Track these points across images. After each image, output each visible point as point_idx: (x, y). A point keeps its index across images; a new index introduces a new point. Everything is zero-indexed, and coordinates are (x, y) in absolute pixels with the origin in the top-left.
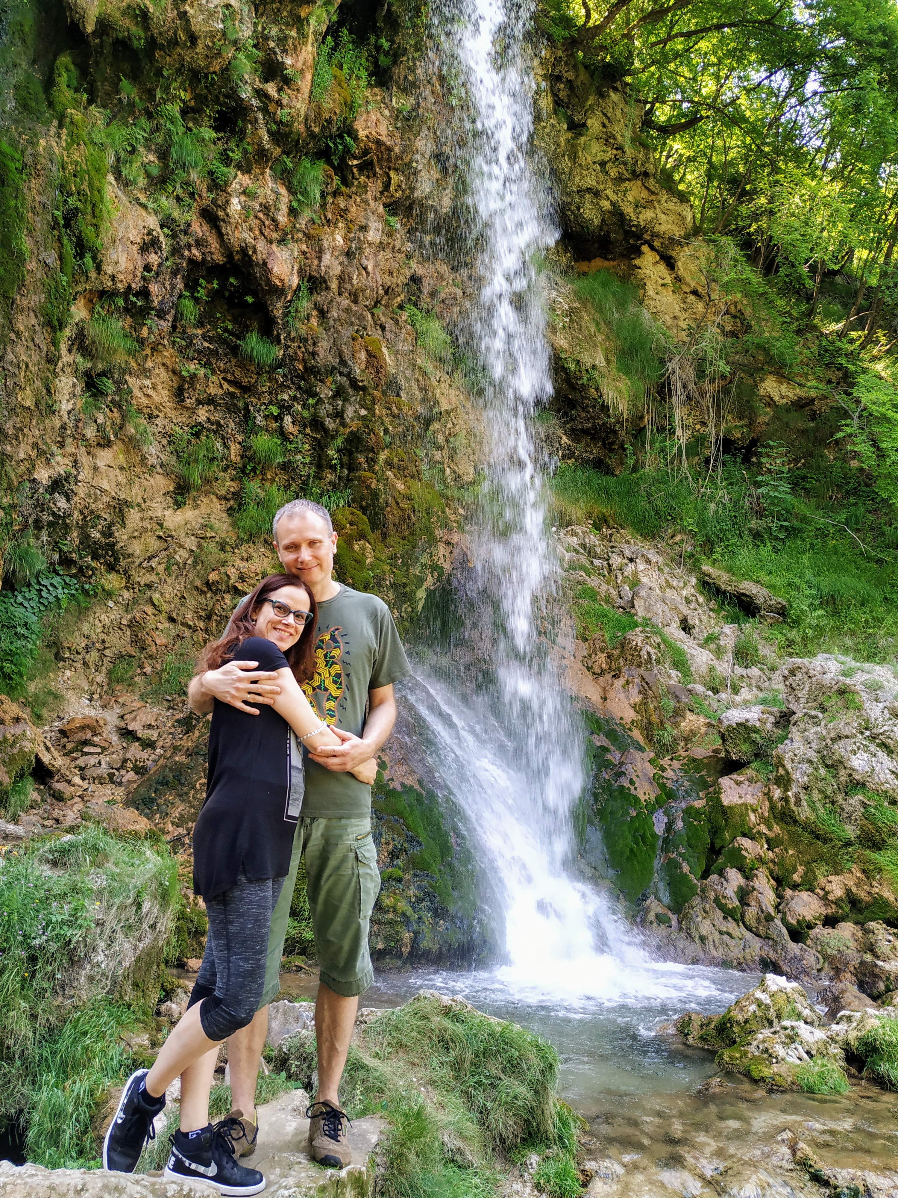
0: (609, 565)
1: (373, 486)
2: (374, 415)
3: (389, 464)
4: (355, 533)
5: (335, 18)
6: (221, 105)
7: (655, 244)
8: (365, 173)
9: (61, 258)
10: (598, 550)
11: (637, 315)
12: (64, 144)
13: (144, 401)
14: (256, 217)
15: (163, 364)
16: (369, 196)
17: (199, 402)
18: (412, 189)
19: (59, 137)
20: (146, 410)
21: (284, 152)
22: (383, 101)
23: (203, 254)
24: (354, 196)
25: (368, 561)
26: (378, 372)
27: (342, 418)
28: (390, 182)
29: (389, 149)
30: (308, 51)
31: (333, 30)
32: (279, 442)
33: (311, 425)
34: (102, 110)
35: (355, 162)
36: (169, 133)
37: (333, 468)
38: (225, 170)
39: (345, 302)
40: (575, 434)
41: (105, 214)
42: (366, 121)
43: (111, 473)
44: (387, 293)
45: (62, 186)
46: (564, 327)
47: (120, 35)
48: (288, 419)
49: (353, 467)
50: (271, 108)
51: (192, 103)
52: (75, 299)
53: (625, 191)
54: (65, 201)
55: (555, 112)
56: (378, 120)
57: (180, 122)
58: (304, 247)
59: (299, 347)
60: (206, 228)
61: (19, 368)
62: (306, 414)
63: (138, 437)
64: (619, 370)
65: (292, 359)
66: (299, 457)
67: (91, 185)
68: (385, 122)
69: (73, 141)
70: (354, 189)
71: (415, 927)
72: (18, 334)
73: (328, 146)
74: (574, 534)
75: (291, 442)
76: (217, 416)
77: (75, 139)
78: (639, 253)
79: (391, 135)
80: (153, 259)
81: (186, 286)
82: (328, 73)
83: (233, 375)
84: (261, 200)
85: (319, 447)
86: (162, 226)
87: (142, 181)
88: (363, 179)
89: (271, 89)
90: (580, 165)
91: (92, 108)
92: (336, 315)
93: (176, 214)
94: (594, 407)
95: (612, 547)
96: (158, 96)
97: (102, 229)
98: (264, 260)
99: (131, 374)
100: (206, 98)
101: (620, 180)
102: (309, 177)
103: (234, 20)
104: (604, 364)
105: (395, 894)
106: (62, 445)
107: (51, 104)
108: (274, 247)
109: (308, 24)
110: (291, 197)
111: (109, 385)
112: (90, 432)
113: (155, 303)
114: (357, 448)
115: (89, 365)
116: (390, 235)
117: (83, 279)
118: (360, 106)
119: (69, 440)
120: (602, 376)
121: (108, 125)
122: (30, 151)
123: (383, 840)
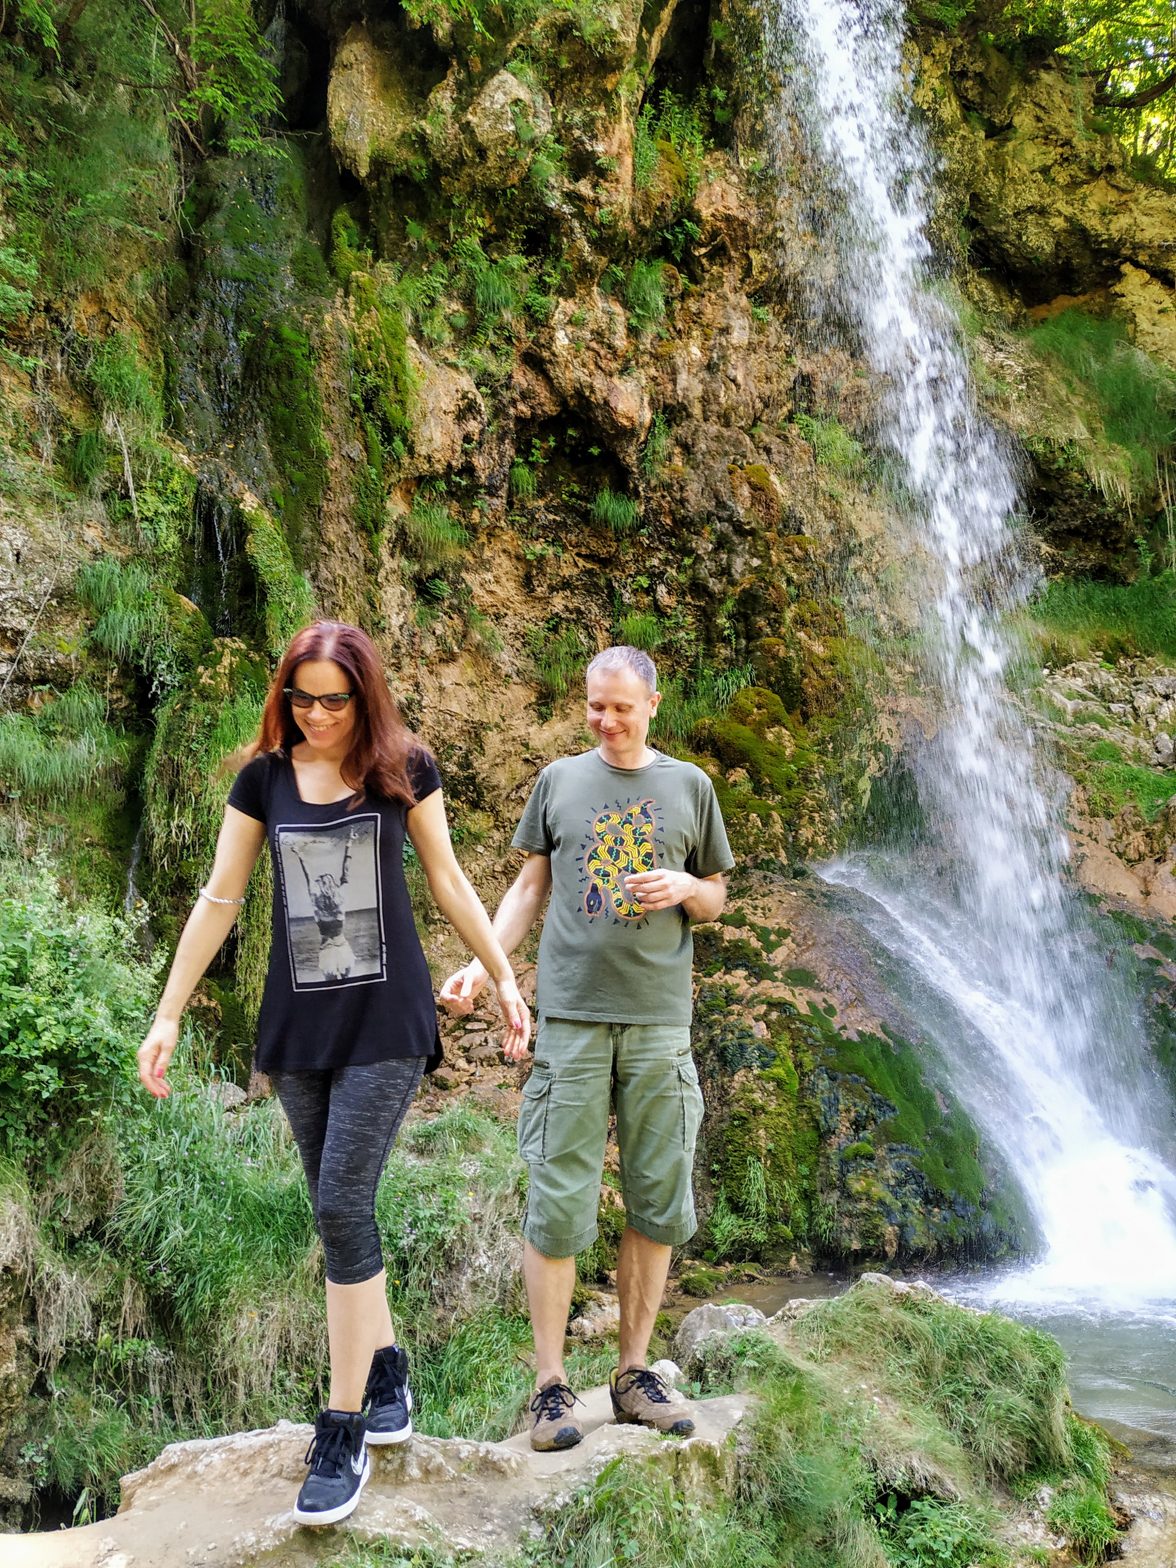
0: (1135, 709)
1: (782, 654)
2: (770, 563)
3: (800, 622)
4: (765, 719)
5: (651, 80)
6: (527, 223)
7: (1140, 258)
8: (718, 261)
9: (367, 448)
10: (1116, 691)
11: (1128, 360)
12: (353, 314)
13: (488, 599)
14: (588, 348)
15: (504, 551)
16: (726, 288)
17: (552, 589)
18: (782, 268)
19: (347, 308)
20: (491, 610)
21: (611, 261)
22: (727, 165)
23: (532, 407)
24: (707, 293)
25: (788, 752)
26: (768, 507)
27: (730, 575)
28: (750, 264)
29: (744, 224)
30: (624, 129)
31: (652, 96)
32: (655, 620)
33: (691, 591)
34: (390, 264)
35: (703, 251)
36: (471, 272)
37: (726, 640)
38: (543, 299)
39: (713, 428)
40: (1057, 539)
41: (410, 386)
42: (709, 195)
43: (461, 692)
44: (766, 406)
45: (356, 364)
46: (1020, 398)
47: (398, 171)
48: (662, 589)
49: (752, 634)
50: (587, 211)
51: (494, 230)
52: (389, 493)
53: (1084, 198)
54: (363, 381)
55: (965, 119)
56: (724, 191)
57: (482, 255)
58: (652, 371)
59: (663, 497)
60: (530, 376)
61: (336, 585)
62: (682, 578)
63: (486, 644)
64: (1110, 439)
65: (656, 513)
66: (682, 634)
67: (389, 355)
68: (733, 191)
69: (363, 309)
70: (706, 285)
71: (899, 1218)
72: (330, 546)
73: (665, 239)
74: (1077, 674)
75: (669, 618)
76: (576, 602)
77: (364, 305)
78: (1119, 276)
79: (743, 206)
80: (473, 426)
81: (518, 451)
82: (651, 150)
83: (588, 547)
84: (592, 326)
85: (706, 617)
86: (478, 386)
87: (448, 337)
88: (715, 269)
89: (584, 187)
90: (1012, 179)
91: (380, 264)
92: (703, 447)
93: (493, 367)
94: (1080, 496)
95: (1136, 683)
96: (452, 230)
97: (409, 405)
98: (604, 399)
99: (467, 570)
100: (508, 218)
101: (1074, 184)
102: (646, 284)
103: (525, 116)
104: (1086, 435)
105: (867, 1176)
106: (398, 667)
107: (333, 272)
108: (616, 380)
109: (618, 96)
110: (628, 314)
111: (444, 588)
112: (429, 647)
113: (483, 479)
114: (753, 610)
115: (417, 567)
116: (760, 331)
117: (396, 466)
118: (698, 179)
119: (406, 661)
120: (1085, 452)
121: (400, 279)
122: (315, 331)
123: (841, 1107)
